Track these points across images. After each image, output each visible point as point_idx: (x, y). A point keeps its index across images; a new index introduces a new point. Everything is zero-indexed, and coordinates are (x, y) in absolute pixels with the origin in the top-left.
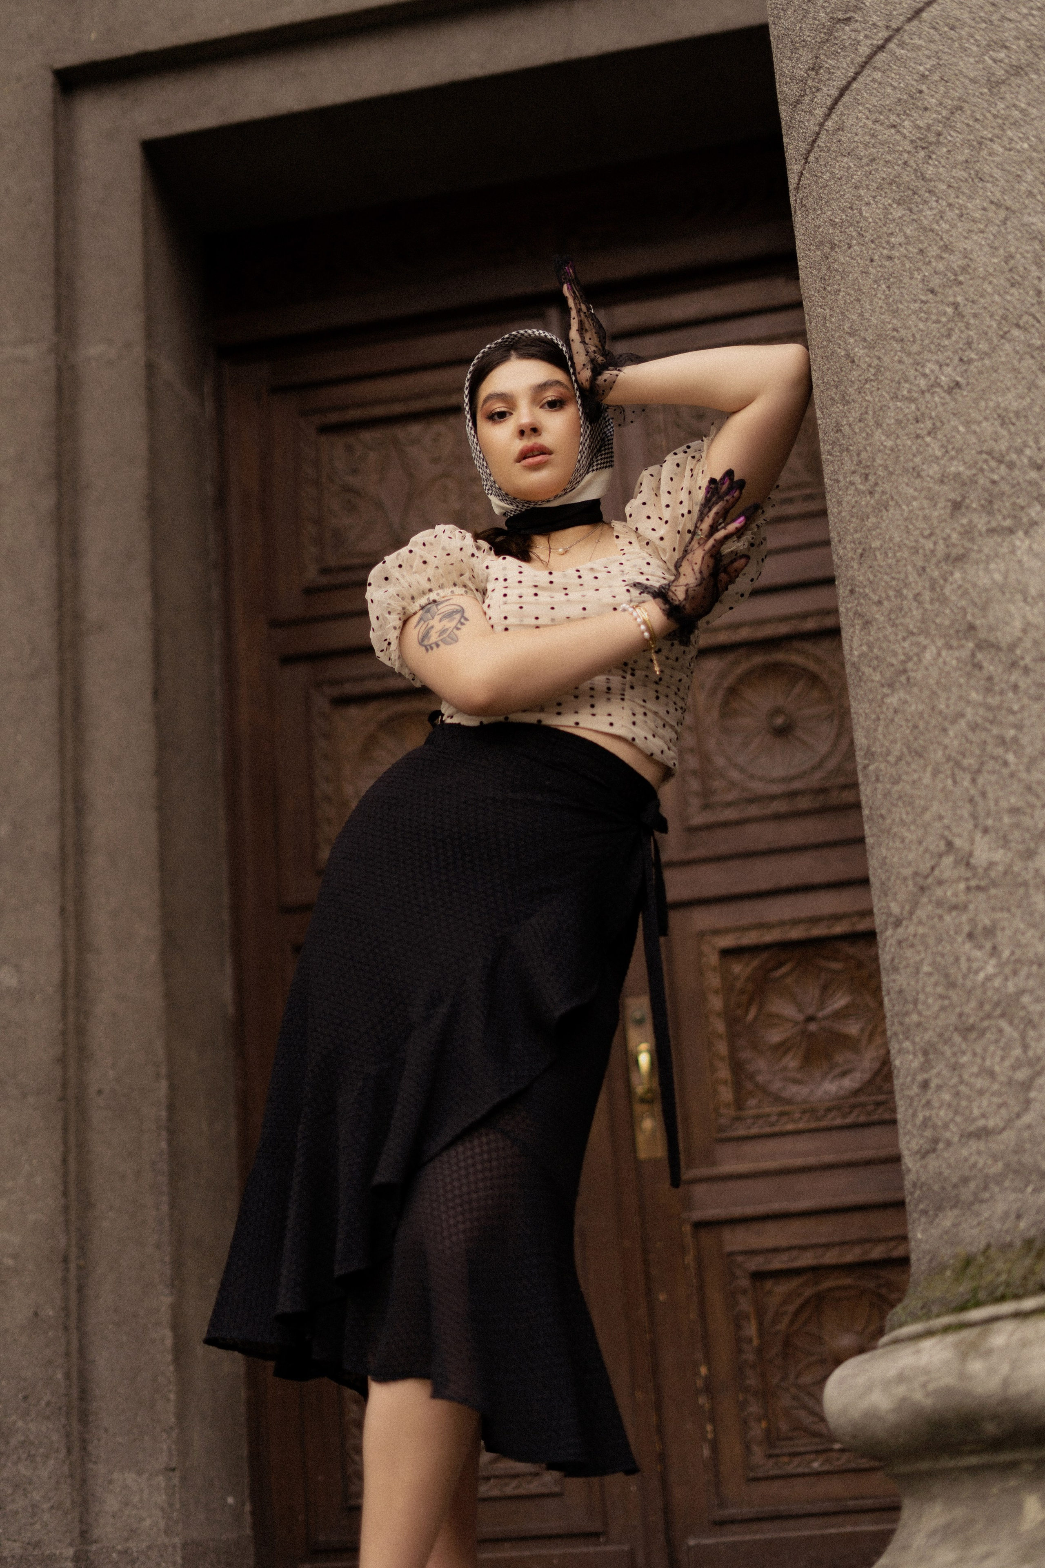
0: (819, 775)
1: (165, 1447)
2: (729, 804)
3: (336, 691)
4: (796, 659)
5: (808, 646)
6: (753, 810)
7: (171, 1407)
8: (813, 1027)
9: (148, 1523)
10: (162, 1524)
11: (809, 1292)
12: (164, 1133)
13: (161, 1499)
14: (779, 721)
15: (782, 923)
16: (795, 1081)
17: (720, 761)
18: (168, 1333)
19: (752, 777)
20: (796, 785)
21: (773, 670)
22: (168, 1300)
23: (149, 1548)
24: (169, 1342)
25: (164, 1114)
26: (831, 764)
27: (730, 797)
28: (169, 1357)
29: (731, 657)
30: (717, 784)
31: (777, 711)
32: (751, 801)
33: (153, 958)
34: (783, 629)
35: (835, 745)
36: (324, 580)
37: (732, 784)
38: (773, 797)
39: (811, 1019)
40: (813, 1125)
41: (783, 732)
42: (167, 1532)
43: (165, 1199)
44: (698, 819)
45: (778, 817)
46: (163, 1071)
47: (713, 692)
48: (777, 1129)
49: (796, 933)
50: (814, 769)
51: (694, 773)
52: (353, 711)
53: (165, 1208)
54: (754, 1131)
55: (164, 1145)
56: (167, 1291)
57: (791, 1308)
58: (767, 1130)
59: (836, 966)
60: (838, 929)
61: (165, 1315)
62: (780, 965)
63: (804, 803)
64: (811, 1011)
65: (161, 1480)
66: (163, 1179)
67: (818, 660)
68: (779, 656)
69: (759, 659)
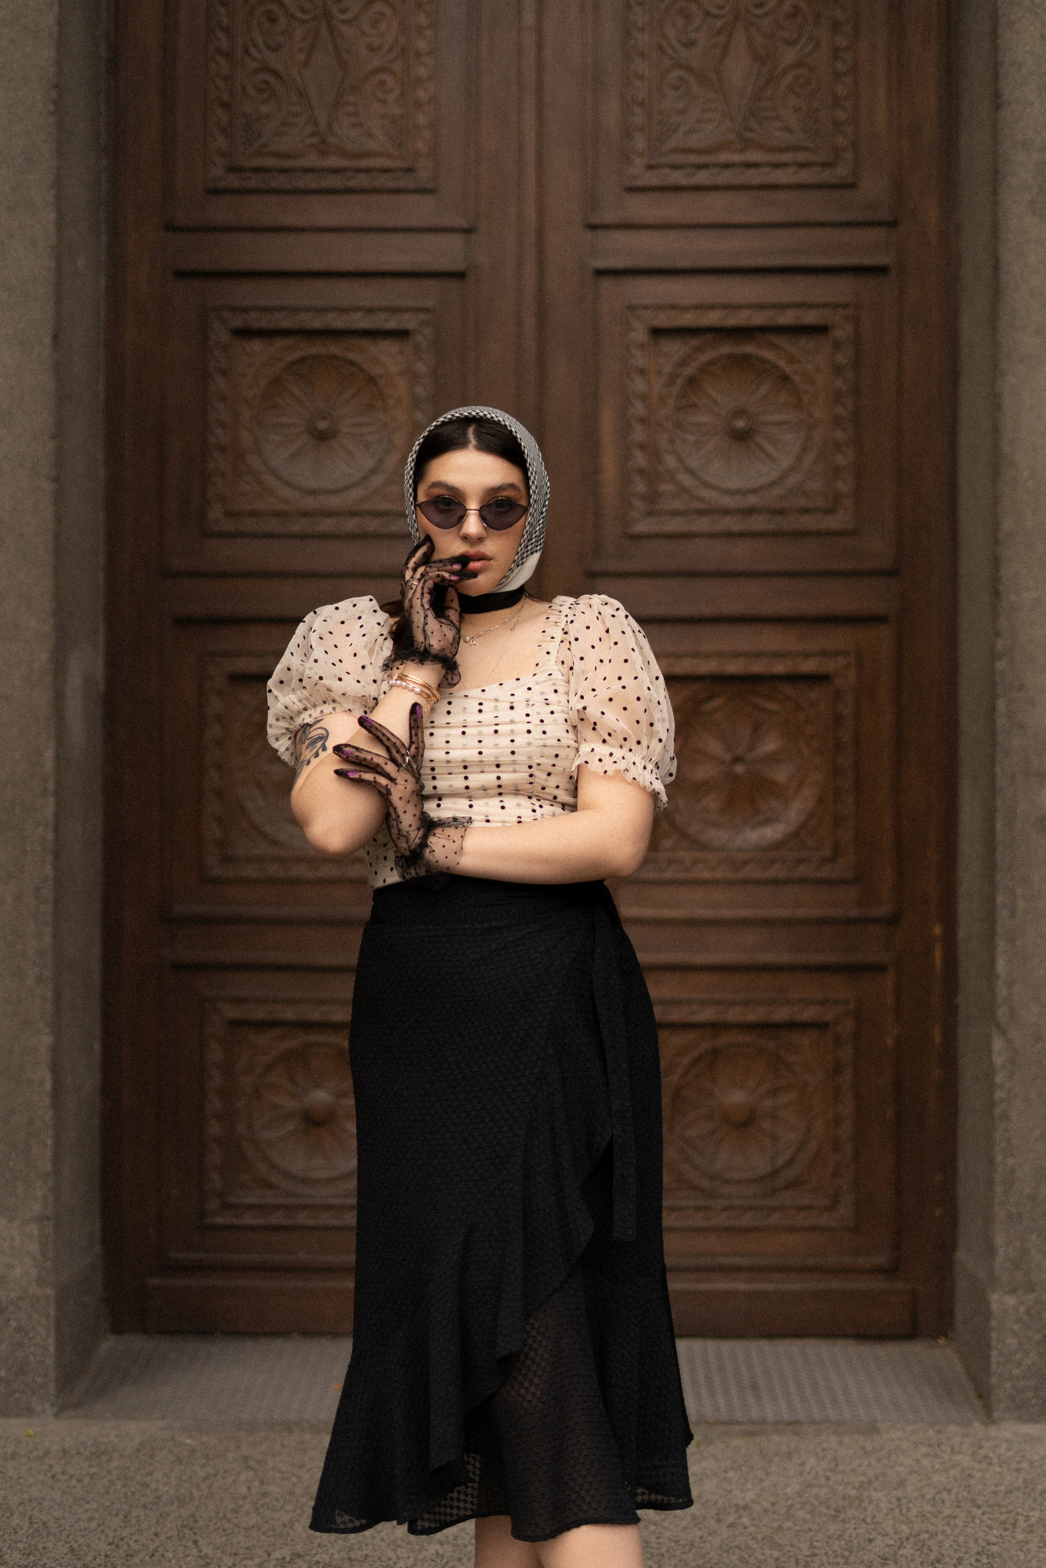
0: (776, 492)
1: (39, 1194)
2: (676, 513)
3: (238, 322)
4: (768, 355)
5: (783, 342)
6: (702, 524)
7: (48, 1154)
8: (740, 769)
9: (18, 1271)
10: (34, 1273)
11: (706, 1046)
12: (50, 857)
13: (34, 1247)
14: (740, 424)
15: (720, 655)
16: (716, 825)
17: (671, 461)
18: (48, 1076)
19: (707, 485)
20: (752, 500)
21: (743, 362)
22: (47, 1039)
23: (20, 1298)
24: (48, 1086)
25: (50, 836)
26: (793, 480)
27: (677, 505)
28: (47, 1101)
29: (694, 342)
30: (666, 487)
31: (740, 413)
32: (701, 513)
33: (44, 656)
34: (759, 319)
35: (799, 459)
36: (233, 181)
37: (683, 490)
38: (726, 512)
39: (737, 760)
40: (729, 875)
41: (742, 437)
42: (40, 1281)
43: (49, 930)
44: (641, 527)
45: (729, 535)
46: (51, 786)
47: (672, 379)
48: (692, 875)
49: (733, 667)
50: (772, 484)
51: (641, 472)
52: (257, 345)
53: (48, 939)
54: (668, 875)
55: (49, 870)
56: (47, 1030)
57: (686, 1061)
58: (682, 875)
59: (772, 706)
60: (779, 668)
61: (44, 1054)
62: (711, 698)
63: (757, 523)
64: (739, 751)
65: (34, 1229)
66: (47, 908)
67: (792, 360)
68: (749, 349)
69: (726, 349)
